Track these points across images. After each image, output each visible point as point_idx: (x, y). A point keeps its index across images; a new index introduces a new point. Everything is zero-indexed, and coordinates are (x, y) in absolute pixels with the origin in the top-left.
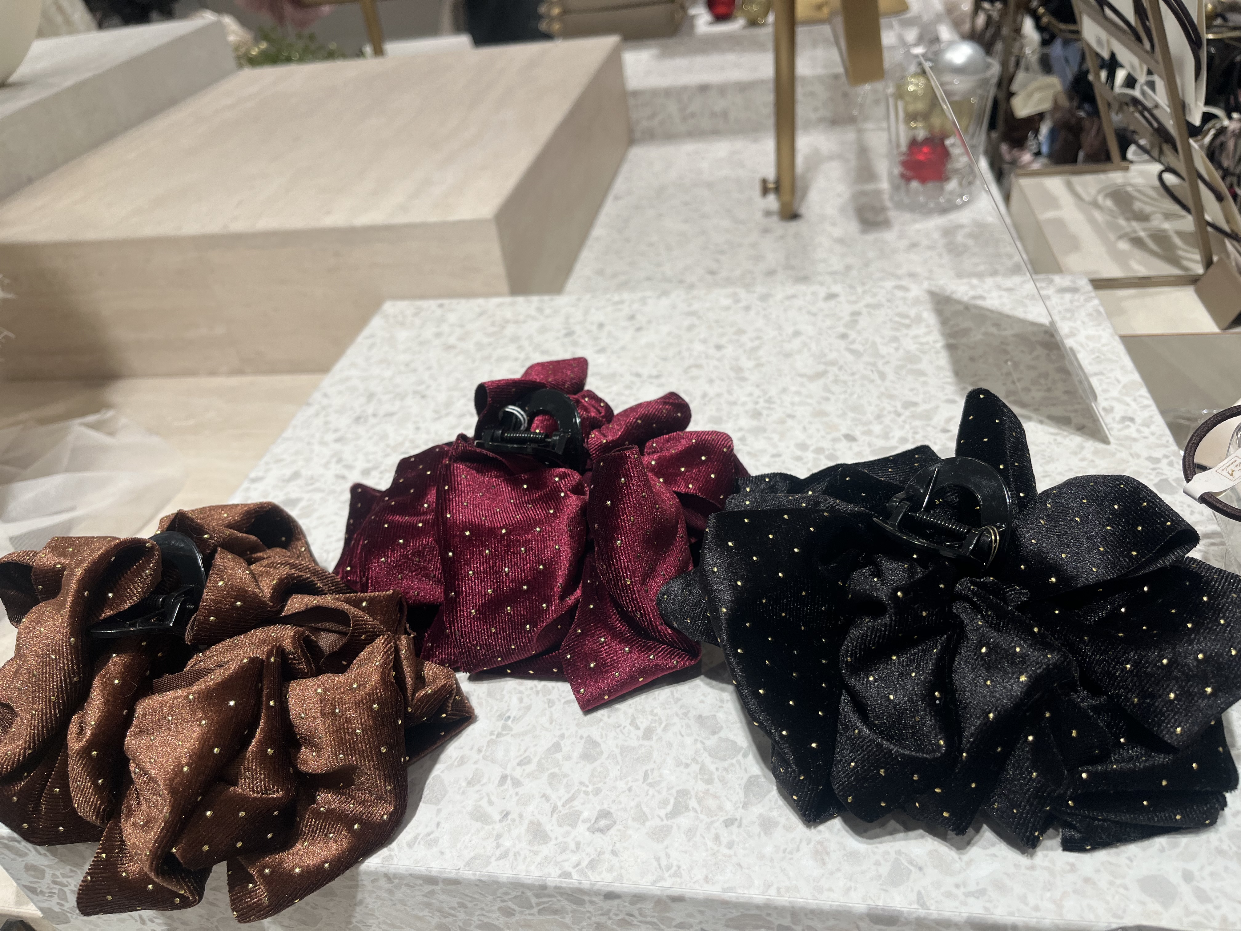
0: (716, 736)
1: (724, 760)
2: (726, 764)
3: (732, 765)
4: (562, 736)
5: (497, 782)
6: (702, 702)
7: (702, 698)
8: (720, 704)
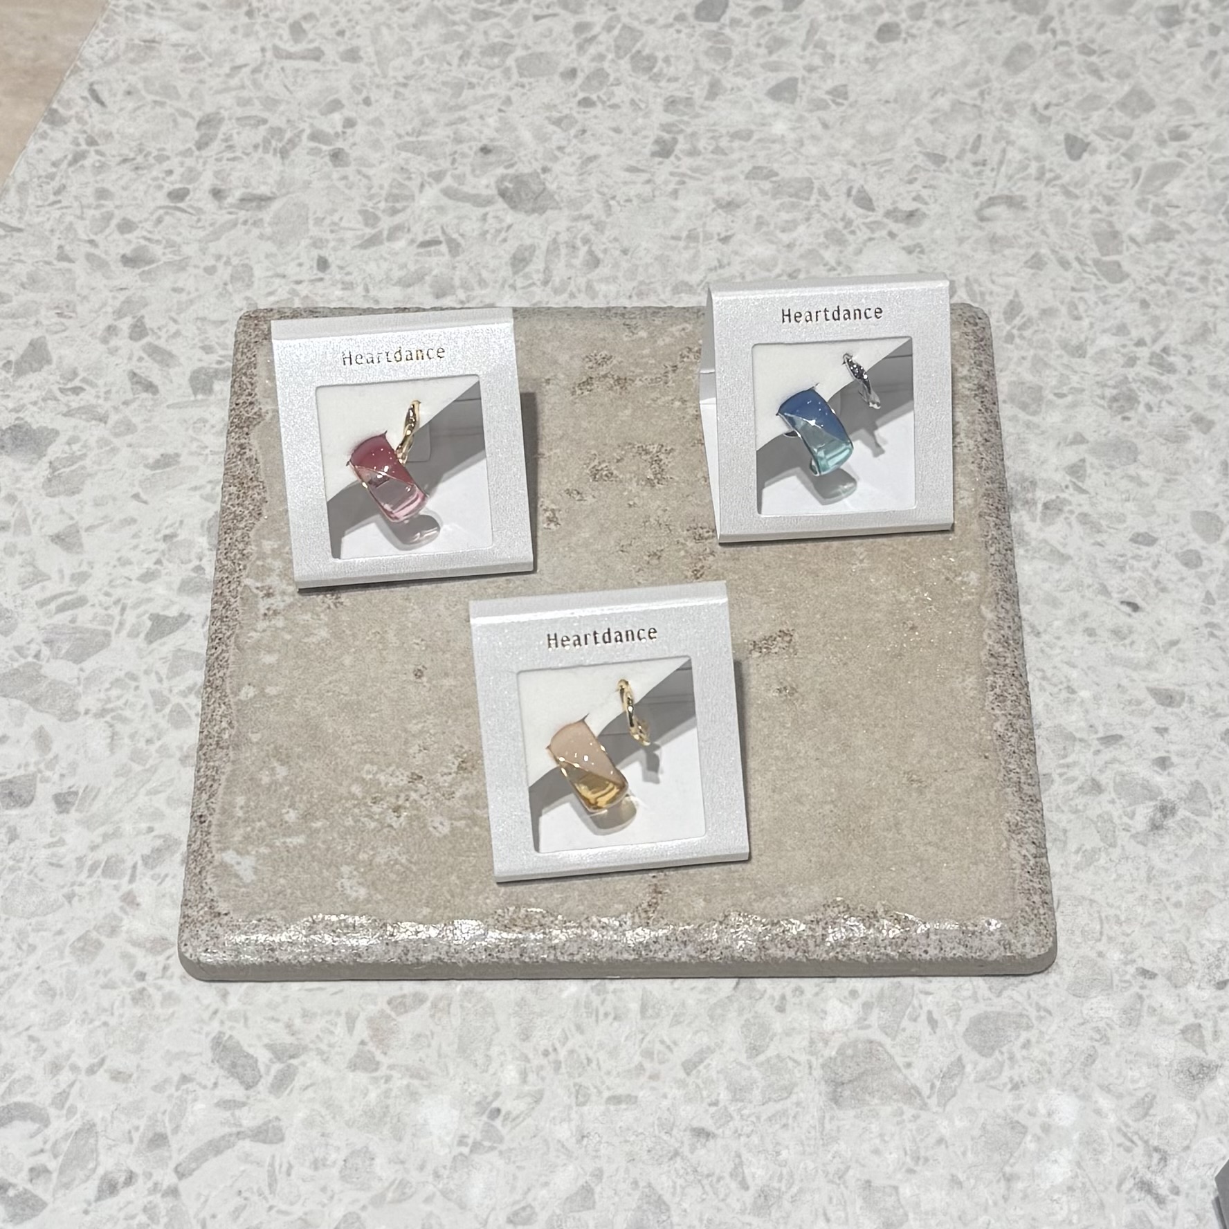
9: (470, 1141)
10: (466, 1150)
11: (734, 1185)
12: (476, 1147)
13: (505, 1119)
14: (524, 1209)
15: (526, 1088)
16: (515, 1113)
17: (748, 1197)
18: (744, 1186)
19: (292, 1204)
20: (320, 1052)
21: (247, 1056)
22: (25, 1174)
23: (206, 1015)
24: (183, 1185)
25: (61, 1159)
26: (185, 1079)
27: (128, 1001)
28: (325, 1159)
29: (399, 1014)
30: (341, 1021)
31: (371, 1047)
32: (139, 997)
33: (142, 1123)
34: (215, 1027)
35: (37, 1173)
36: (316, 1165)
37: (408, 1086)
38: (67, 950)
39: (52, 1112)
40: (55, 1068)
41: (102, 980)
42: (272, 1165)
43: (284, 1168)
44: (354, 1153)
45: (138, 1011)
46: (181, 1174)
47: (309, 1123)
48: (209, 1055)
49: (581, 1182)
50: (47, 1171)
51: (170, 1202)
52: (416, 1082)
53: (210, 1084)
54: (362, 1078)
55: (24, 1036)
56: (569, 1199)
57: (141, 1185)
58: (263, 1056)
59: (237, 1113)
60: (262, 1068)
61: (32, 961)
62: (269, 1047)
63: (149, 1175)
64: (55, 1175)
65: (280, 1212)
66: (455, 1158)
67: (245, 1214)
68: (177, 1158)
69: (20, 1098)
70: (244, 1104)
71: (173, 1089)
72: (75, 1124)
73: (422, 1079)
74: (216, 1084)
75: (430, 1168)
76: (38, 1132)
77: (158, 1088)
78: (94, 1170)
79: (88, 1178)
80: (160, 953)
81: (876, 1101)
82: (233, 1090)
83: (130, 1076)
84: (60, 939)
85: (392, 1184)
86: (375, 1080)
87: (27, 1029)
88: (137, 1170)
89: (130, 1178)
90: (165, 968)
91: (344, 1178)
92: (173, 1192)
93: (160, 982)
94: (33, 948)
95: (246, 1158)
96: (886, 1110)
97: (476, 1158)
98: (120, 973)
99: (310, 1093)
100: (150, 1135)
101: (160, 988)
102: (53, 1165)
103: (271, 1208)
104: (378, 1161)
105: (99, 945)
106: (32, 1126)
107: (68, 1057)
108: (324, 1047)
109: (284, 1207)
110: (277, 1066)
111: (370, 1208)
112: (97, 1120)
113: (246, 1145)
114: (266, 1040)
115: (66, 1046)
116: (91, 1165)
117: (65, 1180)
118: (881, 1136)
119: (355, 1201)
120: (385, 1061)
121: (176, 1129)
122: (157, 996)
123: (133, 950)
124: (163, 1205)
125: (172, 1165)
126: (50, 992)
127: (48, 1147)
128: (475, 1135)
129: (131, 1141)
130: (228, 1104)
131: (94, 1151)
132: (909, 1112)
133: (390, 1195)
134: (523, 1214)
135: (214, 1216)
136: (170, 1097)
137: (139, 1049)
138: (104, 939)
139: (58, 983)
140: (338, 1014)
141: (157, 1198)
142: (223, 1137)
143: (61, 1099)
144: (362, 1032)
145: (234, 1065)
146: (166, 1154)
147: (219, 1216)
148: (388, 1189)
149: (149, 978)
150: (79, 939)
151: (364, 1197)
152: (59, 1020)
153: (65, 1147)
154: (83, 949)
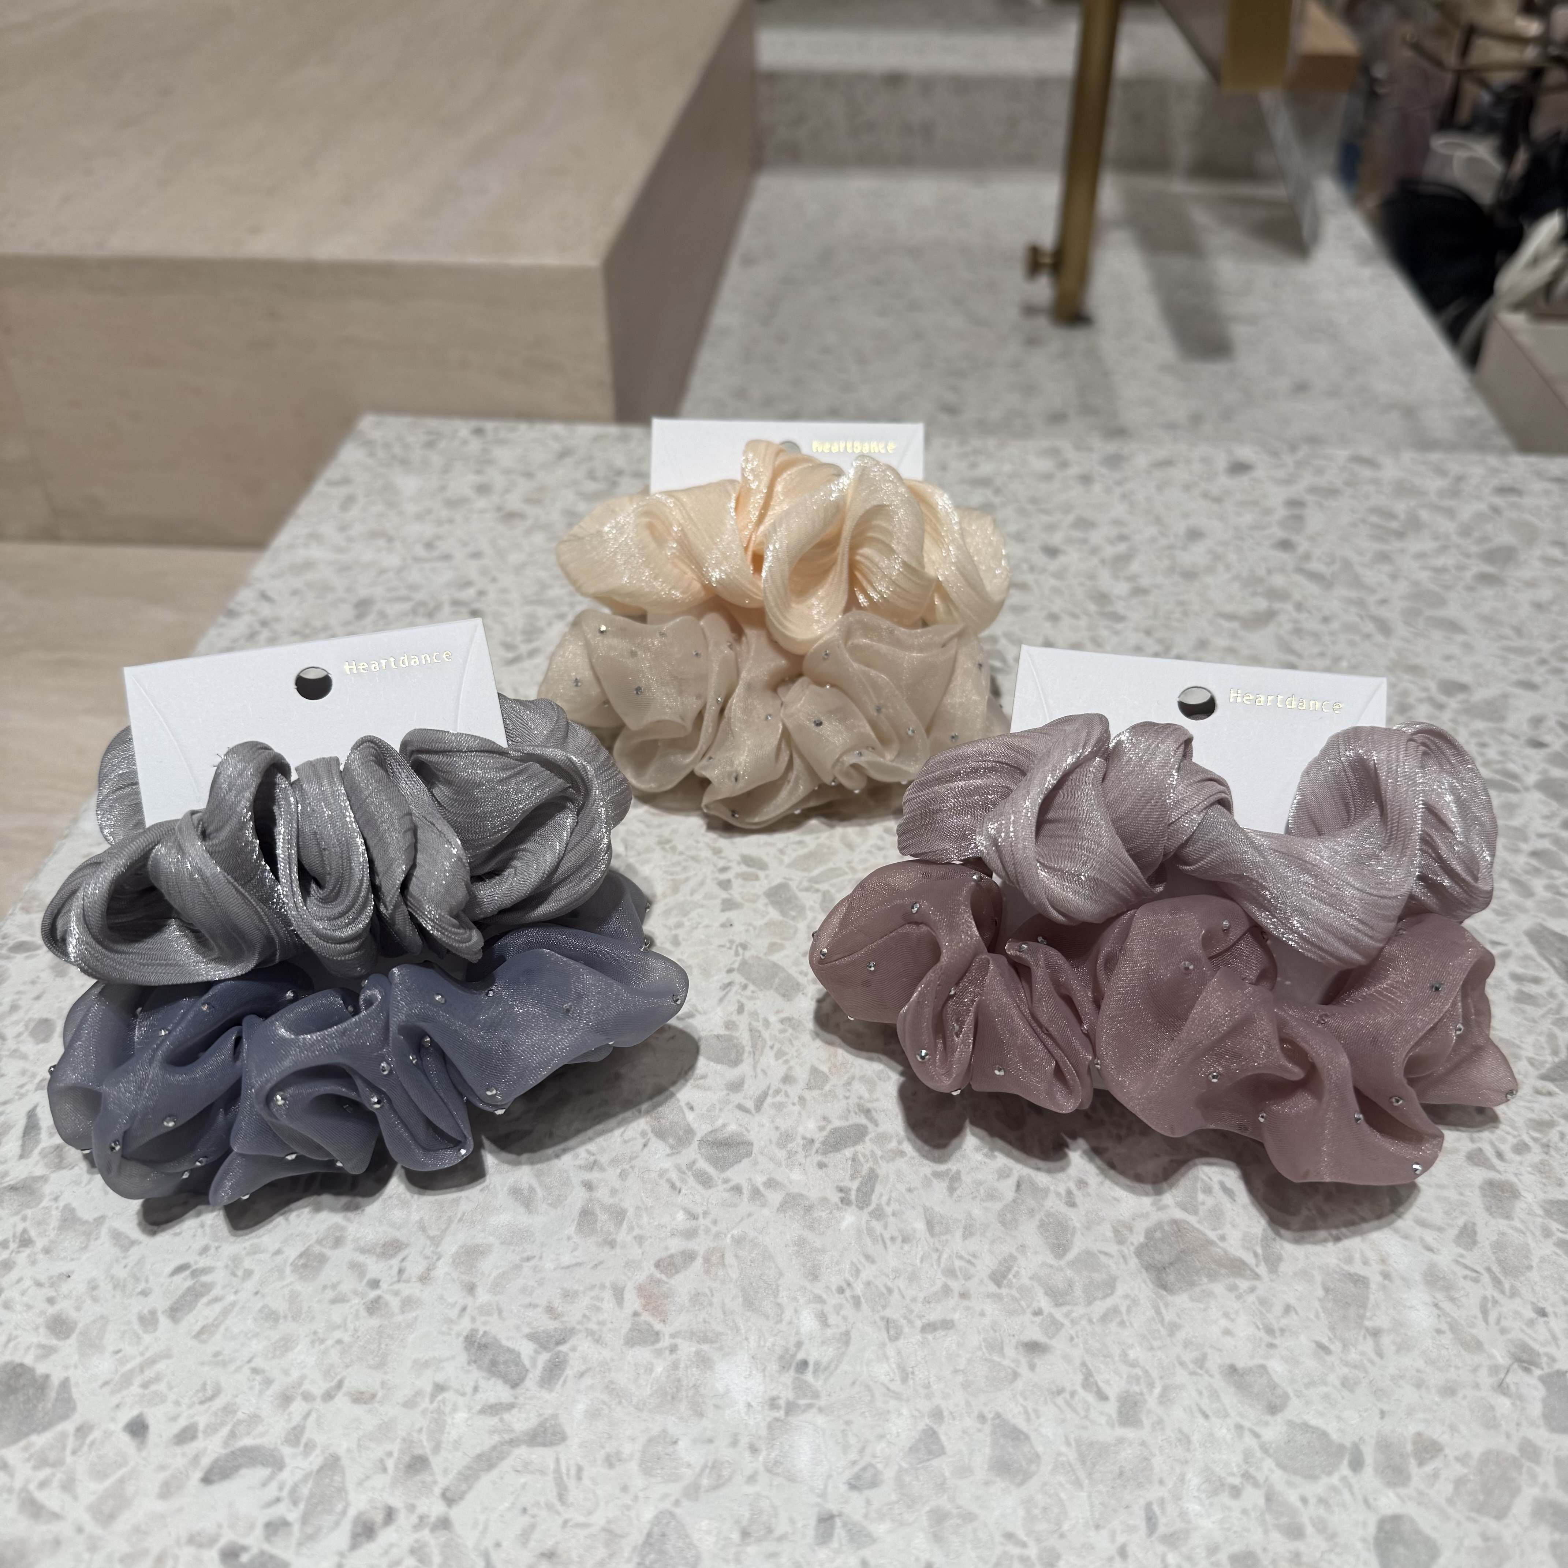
0: (1279, 1418)
1: (1313, 1478)
2: (1319, 1488)
3: (1334, 1489)
4: (937, 1414)
5: (811, 1533)
6: (1227, 1332)
7: (1224, 1322)
8: (1268, 1339)
9: (782, 1402)
10: (781, 1414)
11: (1091, 1398)
12: (791, 1408)
13: (815, 1371)
14: (864, 1469)
15: (829, 1332)
16: (825, 1361)
17: (1111, 1408)
18: (1102, 1397)
19: (590, 1513)
20: (590, 1333)
21: (509, 1350)
22: (259, 1531)
23: (454, 1314)
24: (456, 1514)
25: (302, 1506)
26: (439, 1388)
27: (363, 1313)
28: (618, 1453)
29: (670, 1276)
30: (608, 1295)
31: (646, 1317)
32: (374, 1307)
33: (396, 1447)
34: (465, 1325)
35: (275, 1528)
36: (610, 1461)
37: (697, 1353)
38: (288, 1270)
39: (287, 1451)
40: (286, 1399)
41: (330, 1294)
42: (557, 1471)
43: (573, 1472)
44: (651, 1441)
45: (374, 1322)
46: (449, 1499)
47: (593, 1414)
48: (463, 1357)
49: (921, 1426)
50: (285, 1524)
51: (443, 1536)
52: (705, 1347)
53: (469, 1389)
54: (642, 1353)
55: (246, 1370)
56: (913, 1449)
57: (404, 1520)
58: (526, 1349)
59: (506, 1416)
60: (527, 1362)
61: (250, 1285)
62: (533, 1337)
63: (411, 1508)
64: (296, 1527)
65: (578, 1525)
66: (770, 1426)
67: (536, 1536)
68: (443, 1482)
69: (247, 1441)
70: (511, 1407)
71: (427, 1400)
72: (315, 1460)
73: (712, 1342)
74: (476, 1389)
75: (744, 1441)
76: (270, 1478)
77: (409, 1404)
78: (344, 1512)
79: (337, 1524)
80: (392, 1256)
81: (1205, 1280)
82: (497, 1392)
83: (374, 1396)
84: (279, 1259)
85: (705, 1467)
86: (659, 1353)
87: (249, 1361)
88: (396, 1501)
89: (390, 1515)
90: (401, 1271)
91: (647, 1469)
92: (444, 1524)
93: (396, 1287)
94: (249, 1274)
95: (526, 1468)
96: (1218, 1288)
97: (794, 1420)
98: (349, 1284)
99: (587, 1381)
100: (407, 1458)
101: (397, 1293)
102: (293, 1516)
103: (566, 1523)
104: (681, 1444)
105: (322, 1259)
106: (263, 1472)
107: (300, 1384)
108: (593, 1326)
109: (581, 1519)
110: (544, 1357)
111: (685, 1503)
112: (342, 1452)
113: (523, 1451)
114: (526, 1330)
115: (295, 1374)
116: (339, 1507)
117: (309, 1530)
118: (1226, 1315)
119: (666, 1496)
120: (666, 1330)
121: (437, 1448)
122: (395, 1303)
123: (361, 1258)
124: (433, 1541)
125: (437, 1490)
126: (272, 1317)
127: (285, 1493)
128: (786, 1394)
129: (385, 1470)
130: (493, 1409)
131: (342, 1490)
132: (1243, 1285)
133: (705, 1482)
134: (867, 1475)
135: (498, 1545)
136: (424, 1412)
137: (381, 1365)
138: (328, 1252)
139: (280, 1305)
140: (603, 1287)
141: (425, 1534)
142: (494, 1448)
143: (295, 1436)
144: (632, 1301)
145: (494, 1363)
146: (429, 1479)
147: (505, 1544)
148: (700, 1475)
149: (384, 1285)
150: (301, 1256)
151: (675, 1489)
152: (286, 1345)
153: (305, 1491)
154: (305, 1266)
